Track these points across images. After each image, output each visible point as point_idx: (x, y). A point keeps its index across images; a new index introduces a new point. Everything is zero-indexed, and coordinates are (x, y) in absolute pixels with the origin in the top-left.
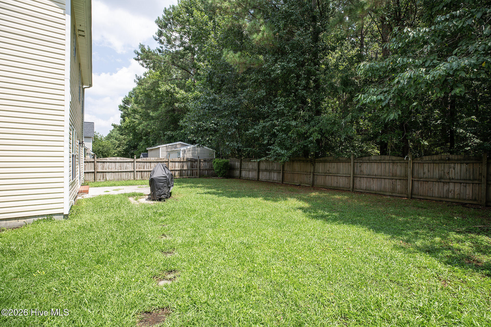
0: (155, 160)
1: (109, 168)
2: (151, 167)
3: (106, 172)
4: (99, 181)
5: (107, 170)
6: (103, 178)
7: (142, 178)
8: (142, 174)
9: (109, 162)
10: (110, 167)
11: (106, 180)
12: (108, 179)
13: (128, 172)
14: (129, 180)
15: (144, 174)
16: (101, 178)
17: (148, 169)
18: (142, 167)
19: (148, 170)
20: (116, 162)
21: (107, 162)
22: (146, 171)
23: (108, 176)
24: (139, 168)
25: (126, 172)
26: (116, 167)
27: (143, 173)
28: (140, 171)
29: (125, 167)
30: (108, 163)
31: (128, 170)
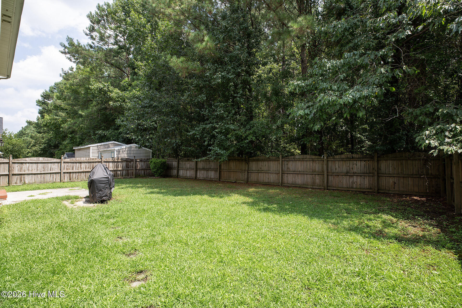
0: (86, 160)
1: (28, 170)
2: (81, 168)
3: (24, 174)
4: (15, 185)
5: (27, 172)
6: (21, 180)
7: (70, 180)
8: (70, 175)
9: (29, 163)
10: (30, 169)
11: (25, 183)
12: (27, 182)
13: (53, 173)
14: (54, 182)
15: (73, 175)
16: (18, 181)
17: (78, 169)
18: (71, 168)
19: (77, 171)
20: (38, 163)
21: (26, 163)
22: (76, 172)
23: (27, 179)
24: (67, 169)
25: (51, 173)
26: (39, 169)
27: (71, 174)
28: (68, 173)
29: (50, 169)
30: (28, 164)
31: (54, 172)
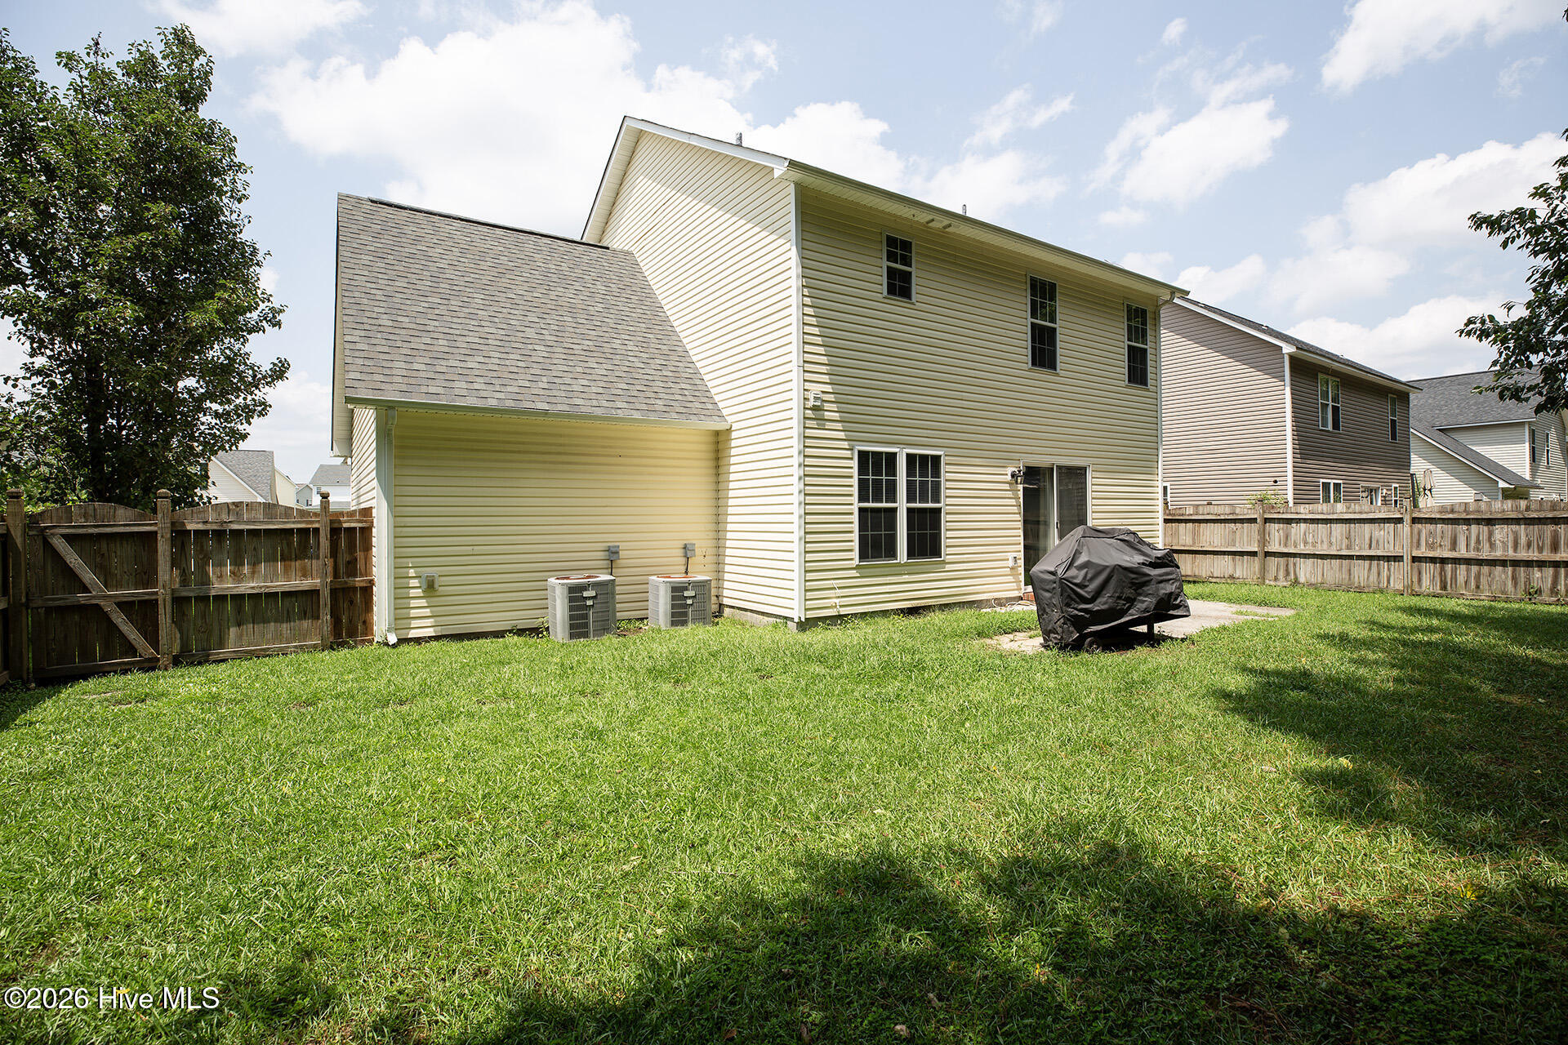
0: (1517, 509)
1: (1306, 543)
2: (1492, 545)
3: (1294, 555)
4: (1272, 583)
5: (1301, 549)
6: (1287, 573)
7: (1444, 587)
8: (1442, 569)
9: (1305, 521)
10: (1310, 539)
11: (1296, 582)
12: (1302, 580)
13: (1379, 558)
14: (1381, 591)
15: (1454, 572)
16: (1281, 575)
17: (1478, 550)
18: (1447, 543)
19: (1472, 554)
21: (1298, 521)
22: (1468, 562)
23: (1305, 571)
24: (1431, 547)
25: (1371, 558)
26: (1334, 540)
27: (1449, 567)
28: (1433, 560)
29: (1367, 541)
30: (1303, 526)
31: (1379, 553)
